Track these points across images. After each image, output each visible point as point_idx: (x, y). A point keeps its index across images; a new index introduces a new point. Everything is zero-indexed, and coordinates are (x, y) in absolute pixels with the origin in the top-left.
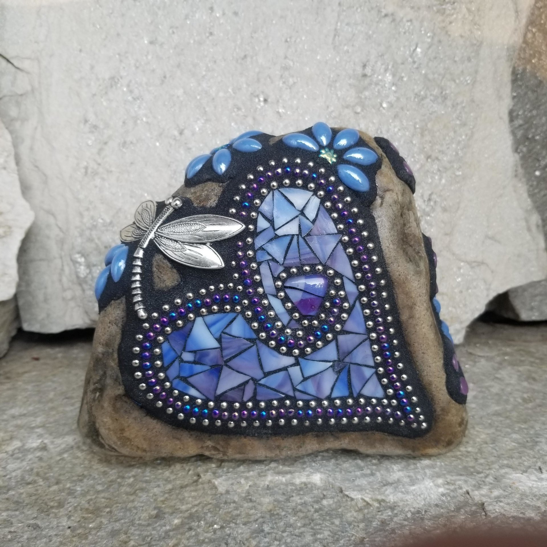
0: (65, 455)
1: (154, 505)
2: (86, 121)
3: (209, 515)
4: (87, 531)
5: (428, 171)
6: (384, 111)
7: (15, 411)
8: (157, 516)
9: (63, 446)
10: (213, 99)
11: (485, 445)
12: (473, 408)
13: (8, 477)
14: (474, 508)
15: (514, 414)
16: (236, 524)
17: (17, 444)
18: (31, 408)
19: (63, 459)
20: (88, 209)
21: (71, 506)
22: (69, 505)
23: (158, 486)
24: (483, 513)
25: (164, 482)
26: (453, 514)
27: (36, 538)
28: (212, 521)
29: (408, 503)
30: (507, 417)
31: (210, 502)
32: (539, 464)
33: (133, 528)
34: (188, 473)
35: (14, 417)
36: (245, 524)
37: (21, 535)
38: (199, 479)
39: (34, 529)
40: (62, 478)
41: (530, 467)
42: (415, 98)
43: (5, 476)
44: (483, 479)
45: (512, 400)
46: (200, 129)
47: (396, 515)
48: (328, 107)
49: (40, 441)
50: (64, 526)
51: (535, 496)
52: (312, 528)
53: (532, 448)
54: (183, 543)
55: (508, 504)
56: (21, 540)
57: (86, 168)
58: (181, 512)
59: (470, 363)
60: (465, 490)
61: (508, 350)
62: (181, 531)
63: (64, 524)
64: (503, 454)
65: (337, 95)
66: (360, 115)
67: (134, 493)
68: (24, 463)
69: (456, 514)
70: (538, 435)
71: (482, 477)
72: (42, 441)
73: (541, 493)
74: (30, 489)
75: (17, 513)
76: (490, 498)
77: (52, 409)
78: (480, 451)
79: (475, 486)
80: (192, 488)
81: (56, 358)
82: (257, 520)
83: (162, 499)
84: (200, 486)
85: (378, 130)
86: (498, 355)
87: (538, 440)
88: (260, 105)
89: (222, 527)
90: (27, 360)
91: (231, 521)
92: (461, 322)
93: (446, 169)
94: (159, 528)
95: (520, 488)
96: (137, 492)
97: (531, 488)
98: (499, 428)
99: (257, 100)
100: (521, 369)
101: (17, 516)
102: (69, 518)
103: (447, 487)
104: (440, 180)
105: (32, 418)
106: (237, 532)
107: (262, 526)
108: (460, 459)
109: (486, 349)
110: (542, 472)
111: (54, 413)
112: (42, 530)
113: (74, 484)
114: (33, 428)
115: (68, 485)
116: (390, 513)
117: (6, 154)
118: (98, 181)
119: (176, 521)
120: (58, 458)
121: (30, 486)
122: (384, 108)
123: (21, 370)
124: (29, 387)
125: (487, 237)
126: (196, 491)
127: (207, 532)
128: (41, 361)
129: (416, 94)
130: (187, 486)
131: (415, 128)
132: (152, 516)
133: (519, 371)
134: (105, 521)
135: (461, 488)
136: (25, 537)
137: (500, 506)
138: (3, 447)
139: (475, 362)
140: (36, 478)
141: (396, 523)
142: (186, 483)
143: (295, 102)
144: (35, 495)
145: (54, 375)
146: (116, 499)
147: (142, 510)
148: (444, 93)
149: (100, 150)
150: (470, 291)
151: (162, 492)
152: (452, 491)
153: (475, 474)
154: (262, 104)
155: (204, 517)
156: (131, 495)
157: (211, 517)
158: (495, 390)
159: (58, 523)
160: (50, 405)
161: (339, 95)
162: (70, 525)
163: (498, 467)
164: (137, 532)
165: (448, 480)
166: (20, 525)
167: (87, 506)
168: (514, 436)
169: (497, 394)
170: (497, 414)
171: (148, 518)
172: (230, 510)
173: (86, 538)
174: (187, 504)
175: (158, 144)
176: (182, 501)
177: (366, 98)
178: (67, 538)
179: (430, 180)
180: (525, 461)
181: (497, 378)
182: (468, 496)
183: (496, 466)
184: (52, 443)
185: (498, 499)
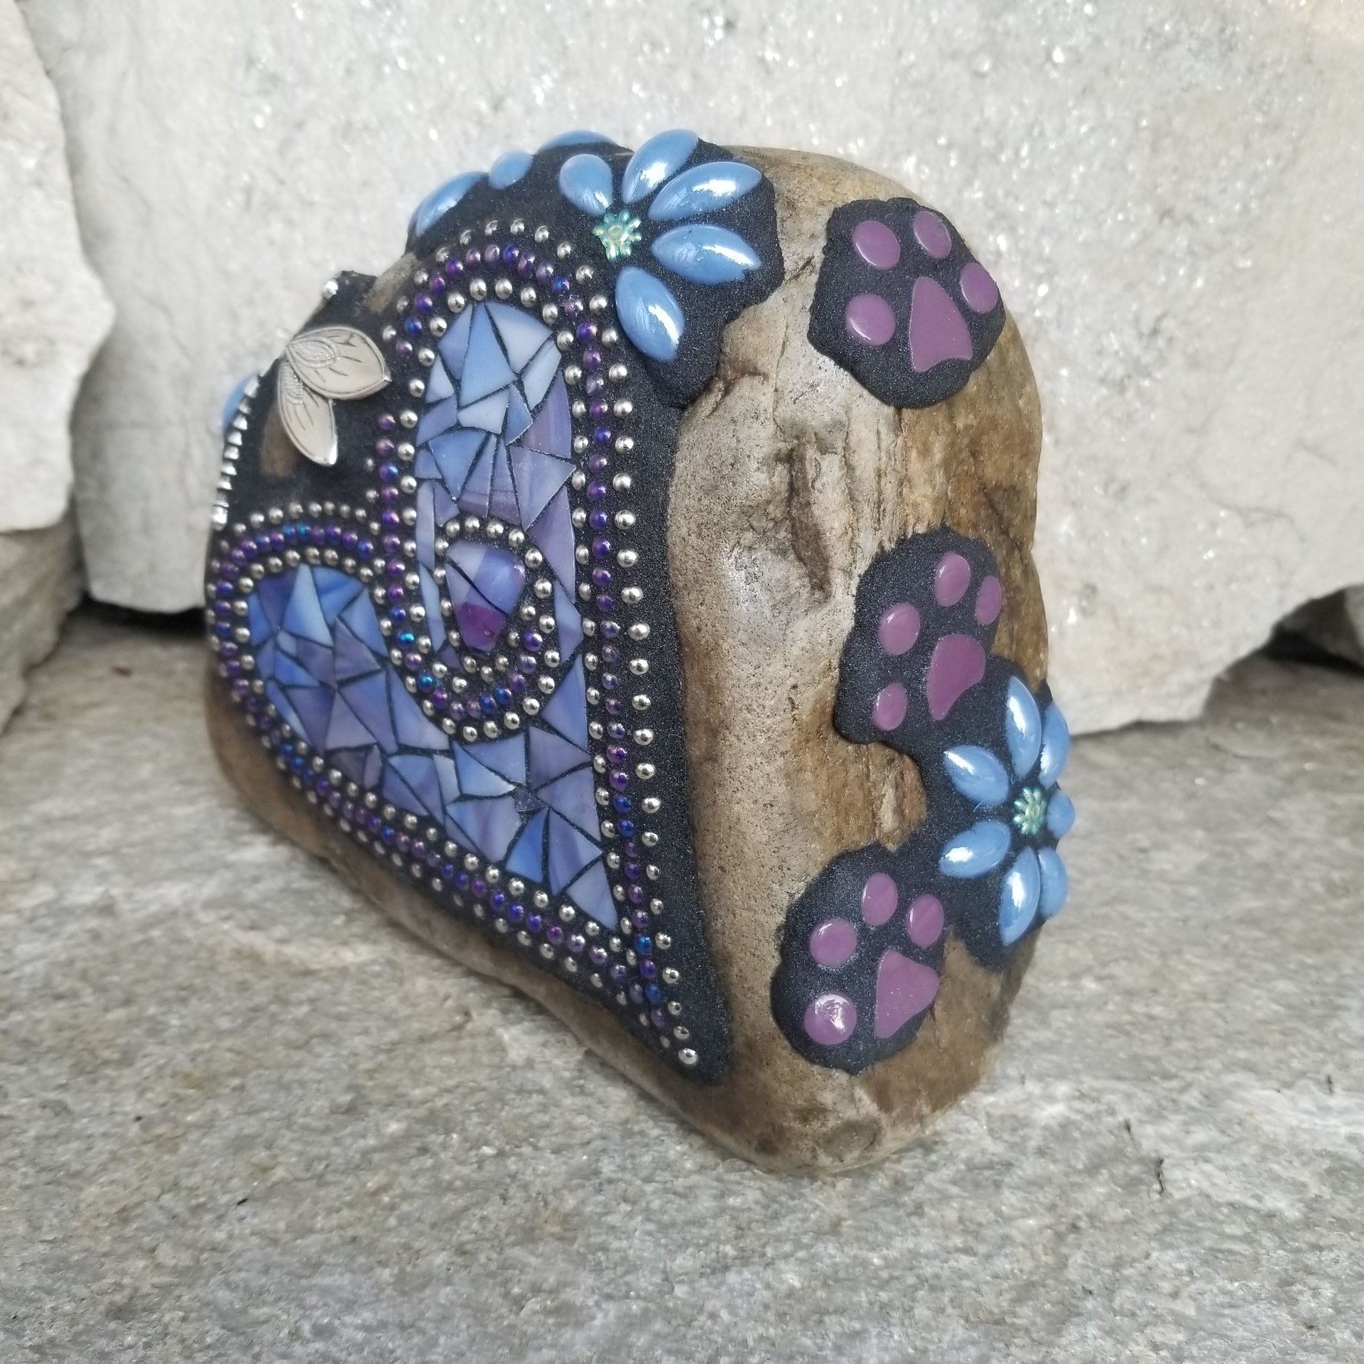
0: (156, 933)
1: (346, 1081)
2: (251, 62)
3: (475, 1119)
4: (179, 1131)
5: (1160, 252)
6: (1054, 74)
7: (53, 807)
8: (350, 1110)
9: (154, 908)
10: (588, 14)
11: (1198, 1004)
12: (1192, 899)
13: (14, 975)
14: (1135, 1169)
15: (1296, 924)
16: (536, 1148)
17: (44, 892)
18: (91, 802)
19: (148, 942)
20: (250, 302)
21: (149, 1065)
22: (147, 1060)
23: (366, 1032)
24: (1157, 1187)
25: (382, 1023)
26: (1078, 1179)
27: (56, 1137)
28: (481, 1135)
29: (971, 1138)
30: (1275, 932)
31: (485, 1084)
32: (1329, 1069)
33: (289, 1135)
34: (442, 1005)
35: (48, 821)
36: (556, 1151)
37: (24, 1126)
38: (467, 1021)
39: (57, 1114)
40: (140, 989)
41: (1302, 1074)
42: (1145, 40)
43: (6, 972)
44: (1174, 1095)
45: (1297, 883)
46: (546, 98)
47: (933, 1167)
48: (900, 53)
49: (99, 890)
50: (126, 1114)
51: (1300, 1153)
52: (719, 1179)
53: (1319, 1024)
54: (400, 1184)
55: (1225, 1169)
56: (22, 1139)
57: (248, 191)
58: (409, 1104)
59: (1210, 772)
60: (1121, 1119)
61: (1319, 745)
62: (401, 1153)
63: (128, 1108)
64: (1240, 1033)
65: (928, 19)
66: (988, 81)
67: (304, 1046)
68: (57, 944)
69: (1087, 1180)
70: (1343, 988)
71: (1171, 1090)
72: (106, 891)
73: (1318, 1147)
74: (60, 1010)
75: (22, 1070)
76: (1181, 1147)
77: (143, 808)
78: (1184, 1020)
79: (1148, 1111)
80: (447, 1045)
81: (169, 674)
82: (588, 1143)
83: (368, 1065)
84: (466, 1042)
85: (1032, 126)
86: (1288, 758)
87: (1341, 1001)
88: (713, 37)
89: (501, 1154)
90: (101, 671)
91: (526, 1140)
92: (1201, 667)
93: (1210, 249)
94: (348, 1141)
95: (1266, 1128)
96: (315, 1041)
97: (1293, 1131)
98: (1245, 961)
99: (705, 23)
100: (1341, 800)
101: (20, 1078)
102: (142, 1093)
103: (1077, 1105)
104: (1191, 278)
105: (88, 829)
106: (534, 1170)
107: (598, 1160)
108: (1127, 1034)
109: (1260, 737)
110: (1331, 1091)
111: (141, 818)
112: (74, 1120)
113: (163, 1009)
114: (88, 855)
115: (152, 1010)
116: (918, 1161)
117: (41, 145)
118: (277, 228)
119: (394, 1127)
120: (138, 937)
121: (61, 1004)
122: (1055, 65)
123: (81, 699)
124: (95, 745)
125: (1301, 444)
126: (453, 1052)
127: (461, 1163)
128: (135, 678)
129: (1150, 30)
130: (435, 1037)
131: (1137, 128)
132: (339, 1107)
133: (1334, 806)
134: (224, 1110)
135: (1112, 1112)
136: (32, 1133)
137: (1203, 1172)
138: (12, 898)
139: (1223, 770)
140: (79, 985)
141: (931, 1188)
142: (434, 1029)
143: (810, 34)
144: (71, 1027)
145: (159, 719)
146: (260, 1055)
147: (318, 1090)
148: (1228, 32)
149: (285, 146)
150: (1234, 587)
151: (372, 1047)
152: (1089, 1117)
153: (1156, 1078)
154: (719, 34)
155: (463, 1122)
156: (298, 1048)
157: (478, 1124)
158: (1258, 853)
159: (113, 1105)
160: (139, 797)
161: (935, 21)
162: (142, 1113)
163: (1219, 1066)
164: (296, 1147)
165: (1085, 1088)
166: (24, 1101)
167: (187, 1067)
168: (1282, 986)
169: (1264, 866)
170: (1250, 920)
171: (327, 1110)
172: (528, 1110)
173: (174, 1150)
174: (427, 1084)
175: (433, 134)
176: (417, 1075)
177: (1007, 33)
178: (129, 1145)
179: (1163, 279)
180: (1293, 1056)
181: (1271, 821)
182: (1126, 1135)
183: (1215, 1064)
184: (129, 896)
185: (1201, 1154)
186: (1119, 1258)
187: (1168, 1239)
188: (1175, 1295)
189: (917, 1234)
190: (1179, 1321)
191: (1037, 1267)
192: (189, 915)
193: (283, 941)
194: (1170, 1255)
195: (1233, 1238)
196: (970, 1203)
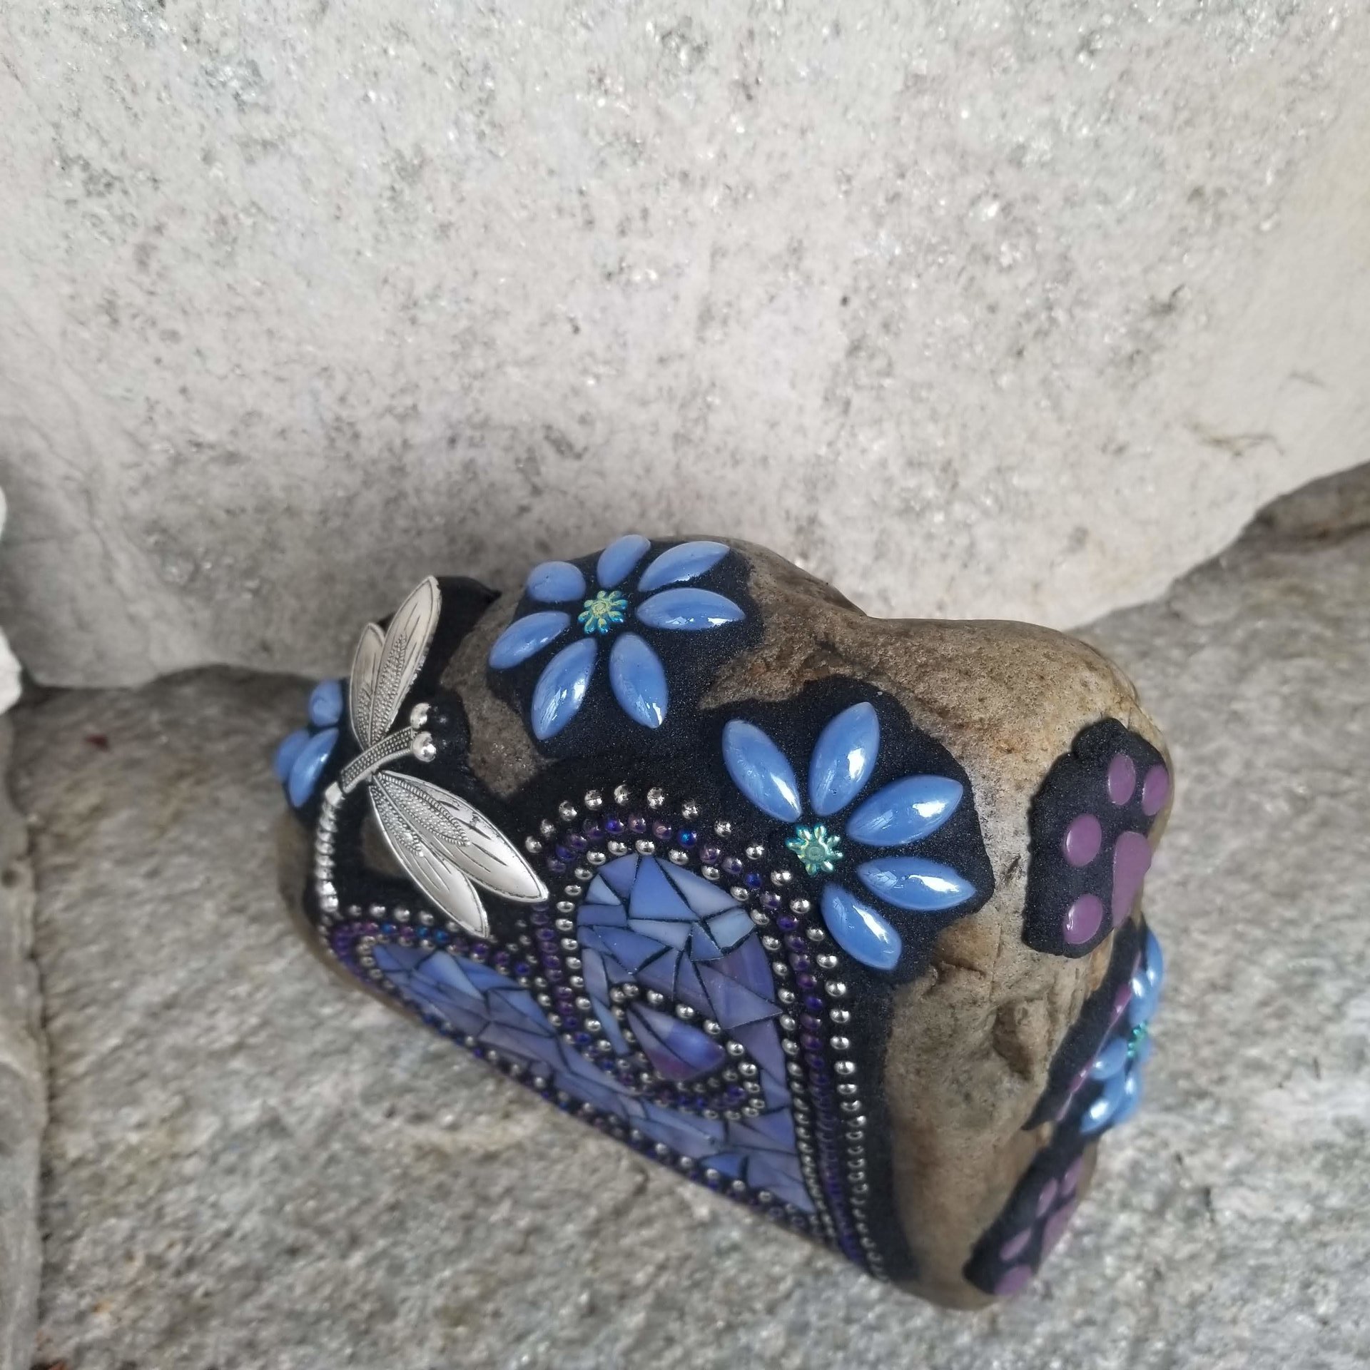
0: (336, 1146)
1: (577, 1278)
8: (593, 1310)
9: (318, 1113)
11: (1209, 998)
14: (1191, 1202)
16: (753, 1312)
17: (208, 1122)
18: (181, 974)
19: (334, 1159)
21: (411, 1310)
22: (406, 1306)
23: (570, 1217)
24: (1208, 1215)
25: (578, 1202)
26: (1152, 1223)
28: (707, 1310)
31: (688, 1251)
32: (1315, 1050)
34: (618, 1167)
36: (770, 1310)
38: (646, 1181)
40: (357, 1222)
41: (1296, 1062)
43: (230, 1234)
44: (1210, 1117)
49: (257, 1103)
51: (1302, 1151)
53: (1303, 996)
58: (639, 1291)
60: (1173, 1150)
62: (653, 1347)
64: (1245, 1024)
67: (526, 1248)
68: (255, 1186)
69: (1158, 1223)
70: (1316, 945)
71: (1207, 1111)
72: (264, 1103)
73: (1314, 1139)
76: (1222, 1173)
77: (235, 971)
79: (1193, 1139)
80: (639, 1214)
82: (790, 1294)
83: (587, 1256)
84: (654, 1206)
86: (1240, 618)
87: (1318, 964)
89: (730, 1326)
90: (76, 750)
91: (743, 1305)
94: (608, 1347)
95: (1278, 1133)
96: (531, 1239)
97: (1295, 1128)
98: (1238, 927)
100: (1290, 670)
102: (421, 1344)
103: (1140, 1143)
105: (202, 1019)
110: (1318, 1076)
111: (245, 987)
113: (390, 1240)
115: (380, 1244)
119: (636, 1320)
120: (323, 1156)
121: (300, 1261)
123: (82, 803)
124: (138, 882)
125: (1294, 375)
126: (648, 1222)
127: (703, 1345)
128: (119, 752)
130: (626, 1206)
132: (583, 1309)
133: (1286, 681)
134: (496, 1342)
135: (1165, 1144)
137: (1241, 1197)
139: (1188, 649)
140: (302, 1233)
142: (622, 1197)
145: (179, 820)
146: (495, 1269)
151: (582, 1233)
152: (1150, 1155)
153: (1193, 1100)
156: (521, 1251)
160: (224, 955)
163: (1237, 1072)
165: (1143, 1125)
167: (441, 1301)
169: (1237, 784)
171: (576, 1316)
174: (643, 1264)
176: (631, 1257)
180: (1289, 1043)
181: (1236, 717)
182: (1178, 1167)
183: (1232, 1070)
184: (288, 1102)
185: (1237, 1178)
186: (1192, 1294)
187: (1222, 1267)
188: (1234, 1321)
189: (1052, 1317)
190: (1241, 1346)
191: (1139, 1321)
192: (355, 1115)
193: (454, 1127)
194: (1226, 1283)
195: (1265, 1252)
196: (1082, 1273)
